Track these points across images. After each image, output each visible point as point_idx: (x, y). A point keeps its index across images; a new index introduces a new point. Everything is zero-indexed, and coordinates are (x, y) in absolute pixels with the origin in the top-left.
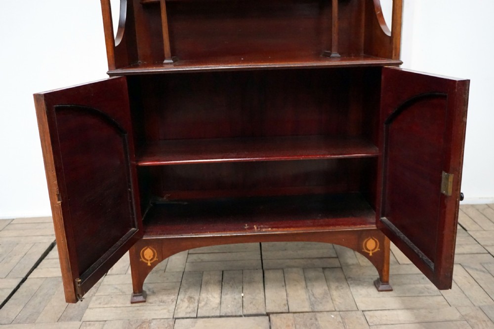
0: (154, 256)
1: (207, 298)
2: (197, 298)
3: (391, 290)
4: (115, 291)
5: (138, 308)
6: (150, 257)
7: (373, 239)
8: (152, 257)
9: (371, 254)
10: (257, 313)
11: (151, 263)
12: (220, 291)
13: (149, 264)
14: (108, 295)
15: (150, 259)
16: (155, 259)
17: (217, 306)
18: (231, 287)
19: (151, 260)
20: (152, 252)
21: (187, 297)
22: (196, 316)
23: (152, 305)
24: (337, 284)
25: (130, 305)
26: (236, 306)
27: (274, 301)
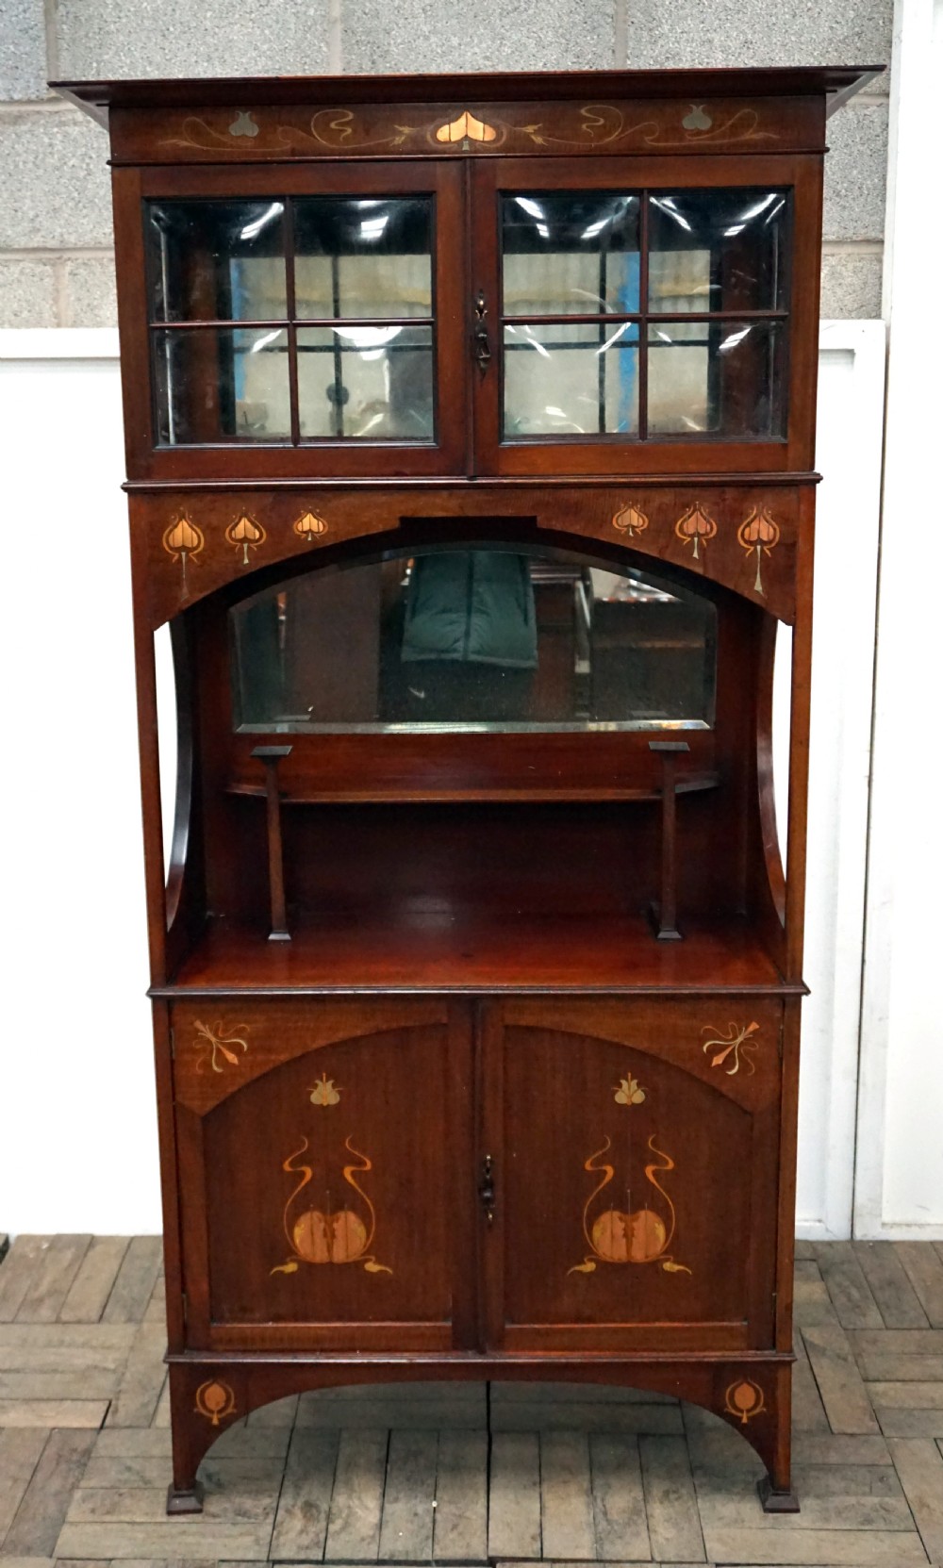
0: (228, 1400)
1: (349, 1507)
2: (324, 1507)
3: (797, 1511)
4: (127, 1475)
5: (185, 1527)
6: (218, 1404)
7: (749, 1384)
8: (222, 1405)
9: (745, 1420)
10: (466, 1557)
11: (219, 1420)
12: (379, 1491)
13: (215, 1421)
14: (112, 1488)
15: (219, 1408)
16: (230, 1410)
17: (371, 1533)
18: (408, 1480)
19: (220, 1412)
20: (224, 1394)
21: (299, 1503)
22: (320, 1558)
23: (218, 1520)
24: (666, 1485)
25: (164, 1518)
26: (417, 1536)
27: (508, 1525)
